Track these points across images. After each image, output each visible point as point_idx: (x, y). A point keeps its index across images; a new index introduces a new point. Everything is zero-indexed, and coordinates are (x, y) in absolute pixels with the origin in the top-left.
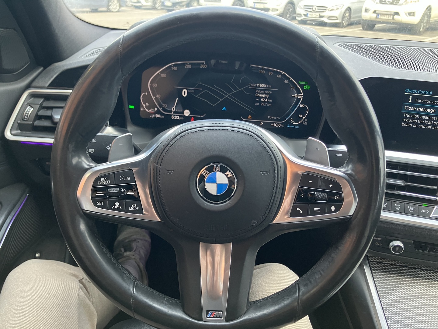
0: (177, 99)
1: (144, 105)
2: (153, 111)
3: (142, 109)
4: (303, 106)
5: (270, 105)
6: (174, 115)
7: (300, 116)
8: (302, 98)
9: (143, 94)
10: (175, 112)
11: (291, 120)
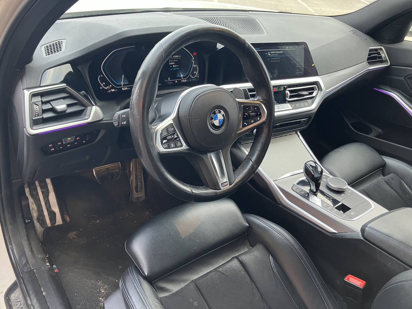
0: (123, 75)
1: (102, 85)
2: (109, 88)
3: (101, 88)
4: (195, 66)
5: (178, 68)
6: (124, 87)
7: (195, 72)
8: (194, 61)
9: (99, 76)
10: (124, 85)
11: (191, 76)
